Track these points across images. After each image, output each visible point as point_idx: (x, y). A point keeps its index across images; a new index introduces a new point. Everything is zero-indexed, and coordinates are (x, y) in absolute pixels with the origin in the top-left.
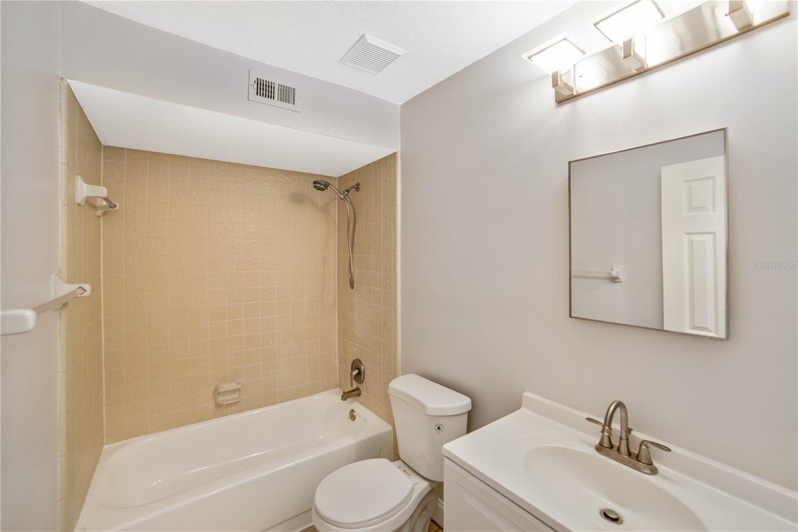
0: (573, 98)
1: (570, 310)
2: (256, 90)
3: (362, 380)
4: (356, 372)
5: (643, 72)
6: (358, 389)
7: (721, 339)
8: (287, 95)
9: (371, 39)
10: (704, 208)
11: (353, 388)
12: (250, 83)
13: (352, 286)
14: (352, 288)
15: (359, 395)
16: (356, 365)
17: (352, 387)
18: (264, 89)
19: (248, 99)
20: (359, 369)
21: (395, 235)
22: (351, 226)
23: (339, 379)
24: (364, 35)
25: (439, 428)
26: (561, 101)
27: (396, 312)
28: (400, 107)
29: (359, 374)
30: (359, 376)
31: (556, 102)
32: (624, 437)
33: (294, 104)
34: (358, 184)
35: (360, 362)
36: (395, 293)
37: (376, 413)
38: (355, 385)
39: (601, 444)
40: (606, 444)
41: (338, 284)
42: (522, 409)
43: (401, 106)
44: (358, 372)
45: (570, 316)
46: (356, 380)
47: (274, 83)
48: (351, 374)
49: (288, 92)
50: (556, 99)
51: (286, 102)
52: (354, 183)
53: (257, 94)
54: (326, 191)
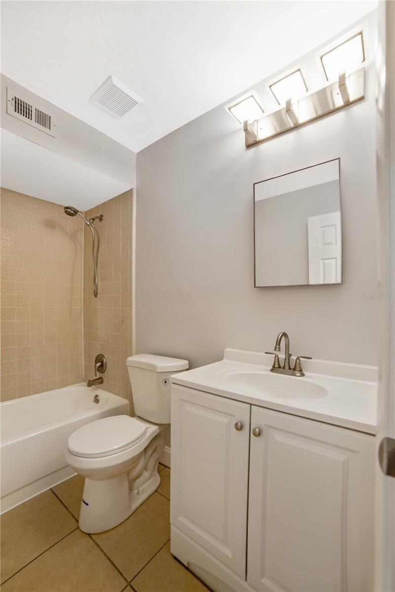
0: (256, 143)
1: (255, 283)
2: (14, 107)
3: (104, 369)
4: (99, 364)
5: (297, 127)
6: (100, 378)
7: (339, 284)
8: (44, 120)
9: (116, 81)
10: (331, 243)
11: (97, 378)
12: (8, 99)
13: (96, 296)
14: (96, 297)
15: (102, 382)
16: (100, 359)
17: (96, 376)
18: (22, 108)
19: (7, 112)
20: (102, 362)
21: (131, 251)
22: (96, 249)
23: (85, 374)
24: (110, 77)
25: (166, 382)
26: (249, 146)
27: (131, 310)
28: (136, 155)
29: (102, 365)
30: (102, 368)
31: (246, 146)
32: (287, 358)
33: (50, 129)
34: (102, 216)
35: (103, 356)
36: (131, 295)
37: (116, 394)
38: (99, 375)
39: (274, 367)
40: (277, 366)
41: (84, 297)
42: (224, 360)
43: (137, 153)
44: (101, 364)
45: (255, 287)
46: (99, 371)
47: (31, 107)
48: (95, 366)
49: (44, 118)
50: (246, 143)
51: (43, 125)
52: (98, 215)
53: (16, 111)
54: (75, 216)
